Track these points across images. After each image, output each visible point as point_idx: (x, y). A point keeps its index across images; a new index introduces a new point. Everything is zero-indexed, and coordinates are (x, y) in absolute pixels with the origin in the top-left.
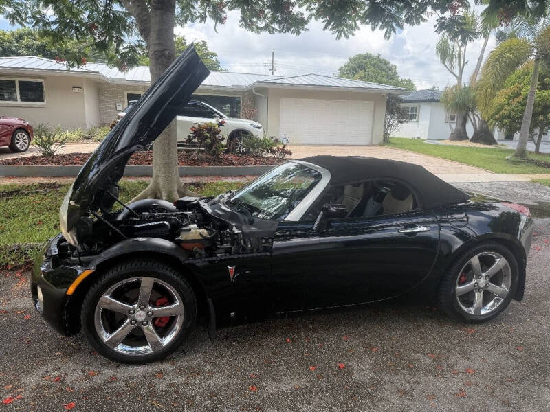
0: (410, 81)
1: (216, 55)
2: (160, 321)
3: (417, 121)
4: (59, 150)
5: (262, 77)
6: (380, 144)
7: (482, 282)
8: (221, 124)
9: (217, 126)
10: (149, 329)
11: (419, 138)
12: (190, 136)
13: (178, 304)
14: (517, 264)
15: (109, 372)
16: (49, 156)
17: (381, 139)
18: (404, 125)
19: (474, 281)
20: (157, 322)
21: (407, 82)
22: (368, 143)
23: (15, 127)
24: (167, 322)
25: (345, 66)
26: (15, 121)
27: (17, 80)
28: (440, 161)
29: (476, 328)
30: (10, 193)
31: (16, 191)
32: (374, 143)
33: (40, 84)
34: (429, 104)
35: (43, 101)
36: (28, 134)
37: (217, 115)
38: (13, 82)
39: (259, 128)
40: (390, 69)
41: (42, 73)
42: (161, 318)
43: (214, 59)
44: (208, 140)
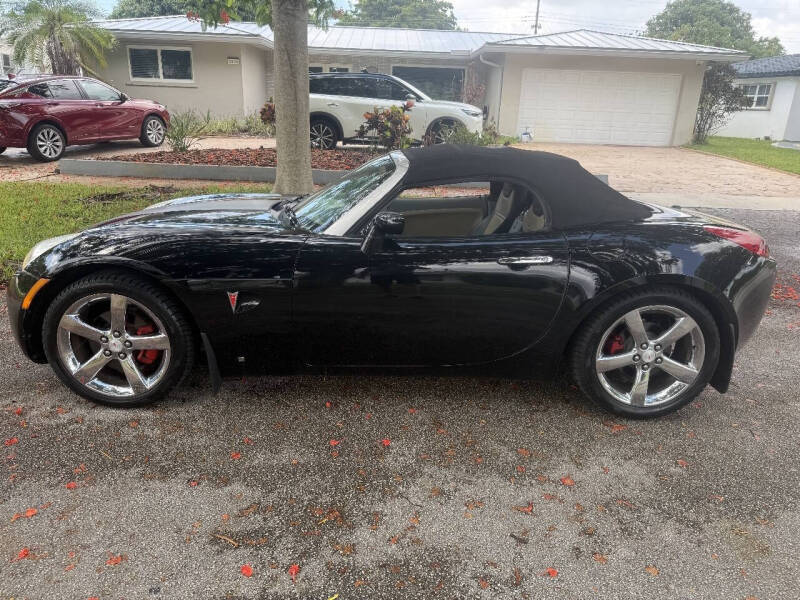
0: (776, 40)
1: (451, 7)
2: (144, 355)
3: (769, 110)
4: (195, 144)
5: (493, 36)
6: (686, 147)
7: (649, 354)
8: (406, 108)
9: (401, 110)
10: (128, 364)
11: (767, 138)
12: (362, 127)
13: (163, 335)
14: (716, 329)
15: (81, 411)
16: (180, 151)
17: (689, 137)
18: (737, 114)
19: (634, 352)
20: (140, 356)
21: (771, 42)
22: (666, 143)
23: (146, 113)
24: (154, 358)
25: (659, 18)
26: (148, 105)
27: (159, 49)
28: (778, 175)
29: (632, 425)
30: (111, 197)
31: (118, 195)
32: (675, 144)
33: (187, 54)
34: (791, 78)
35: (189, 77)
36: (164, 122)
37: (412, 96)
38: (155, 52)
39: (476, 115)
40: (740, 20)
41: (189, 38)
42: (145, 351)
43: (448, 13)
44: (388, 134)
